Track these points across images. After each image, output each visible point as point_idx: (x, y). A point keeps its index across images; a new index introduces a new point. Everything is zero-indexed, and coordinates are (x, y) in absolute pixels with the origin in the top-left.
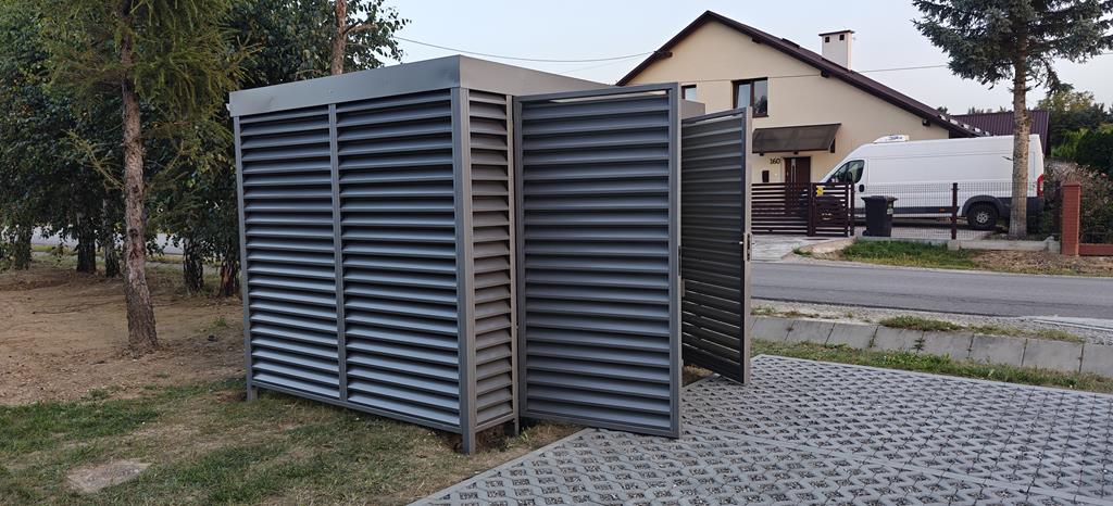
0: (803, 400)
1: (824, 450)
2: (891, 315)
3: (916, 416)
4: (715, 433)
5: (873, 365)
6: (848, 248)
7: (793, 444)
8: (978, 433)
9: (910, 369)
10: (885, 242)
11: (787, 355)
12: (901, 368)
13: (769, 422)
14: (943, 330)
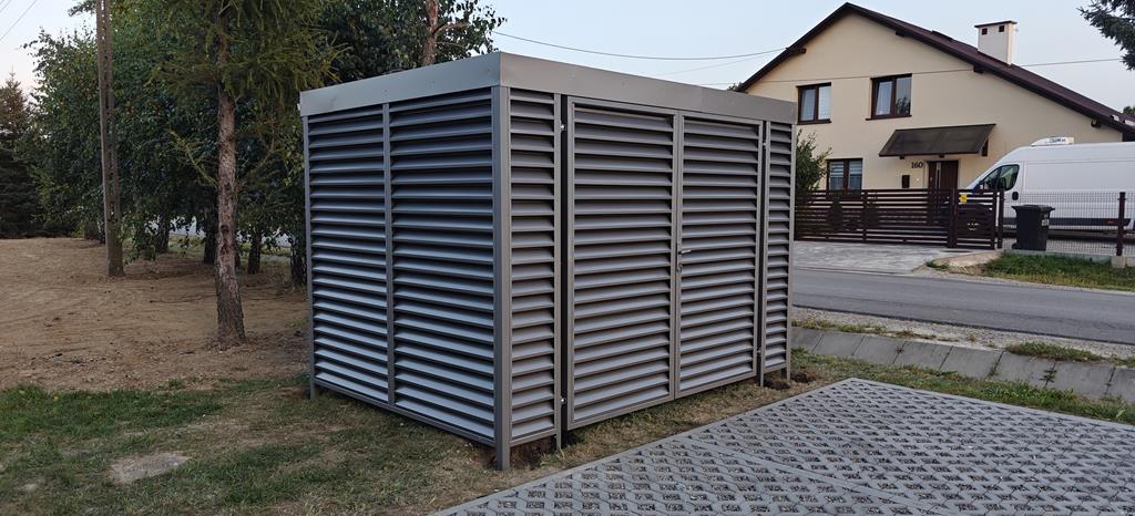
0: (881, 433)
1: (885, 494)
2: (1020, 340)
3: (1011, 460)
4: (765, 464)
5: (980, 398)
6: (993, 262)
7: (851, 484)
8: (1080, 485)
9: (1023, 405)
10: (1037, 257)
11: (882, 380)
12: (1013, 403)
13: (832, 456)
14: (1080, 360)
